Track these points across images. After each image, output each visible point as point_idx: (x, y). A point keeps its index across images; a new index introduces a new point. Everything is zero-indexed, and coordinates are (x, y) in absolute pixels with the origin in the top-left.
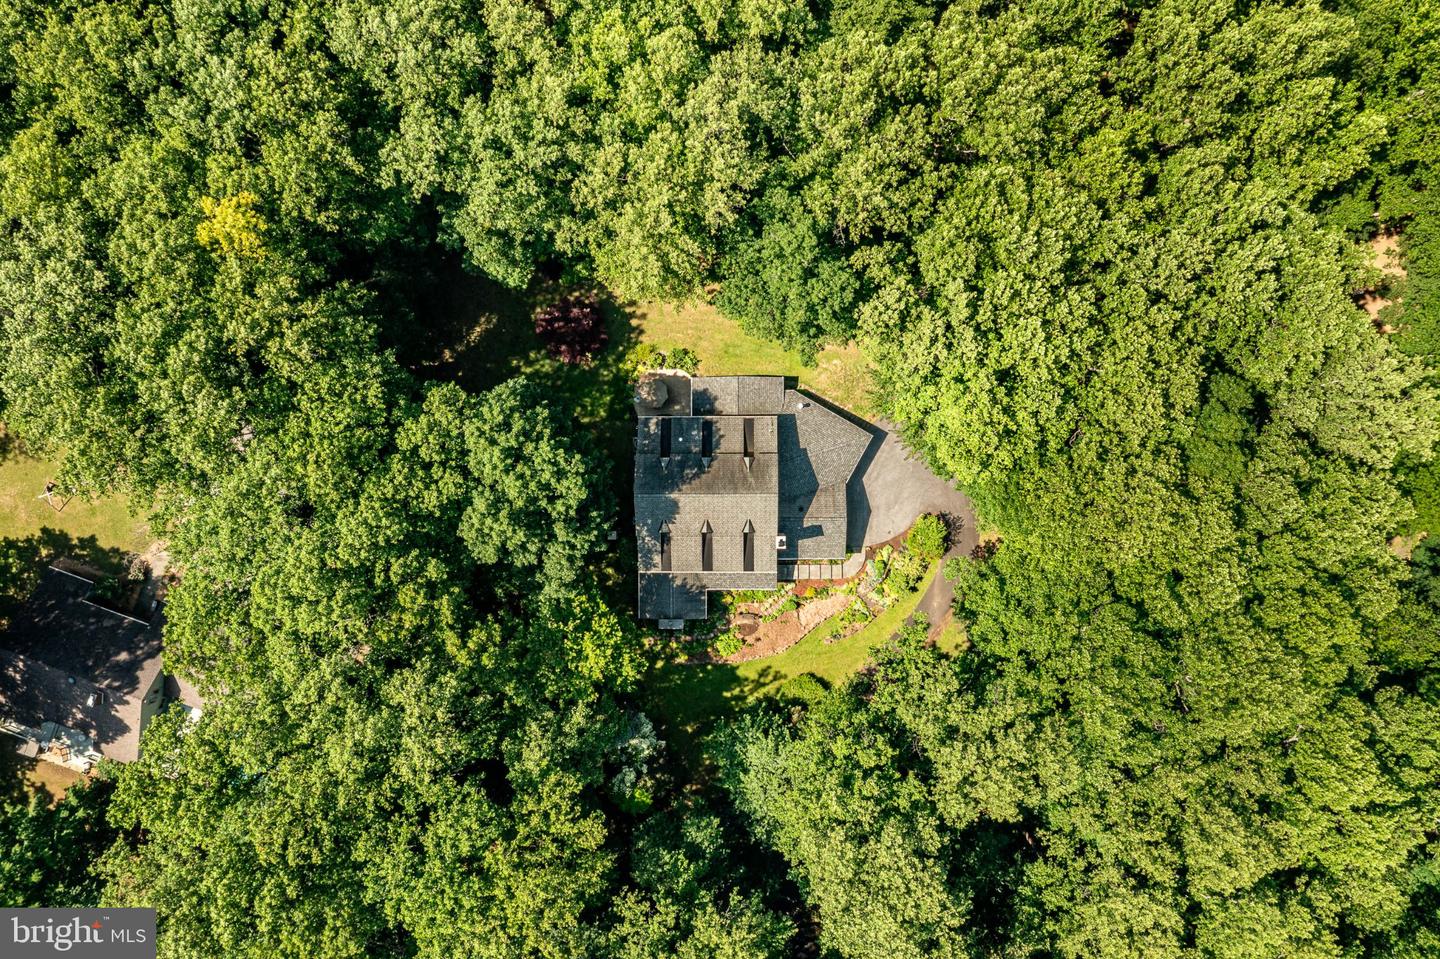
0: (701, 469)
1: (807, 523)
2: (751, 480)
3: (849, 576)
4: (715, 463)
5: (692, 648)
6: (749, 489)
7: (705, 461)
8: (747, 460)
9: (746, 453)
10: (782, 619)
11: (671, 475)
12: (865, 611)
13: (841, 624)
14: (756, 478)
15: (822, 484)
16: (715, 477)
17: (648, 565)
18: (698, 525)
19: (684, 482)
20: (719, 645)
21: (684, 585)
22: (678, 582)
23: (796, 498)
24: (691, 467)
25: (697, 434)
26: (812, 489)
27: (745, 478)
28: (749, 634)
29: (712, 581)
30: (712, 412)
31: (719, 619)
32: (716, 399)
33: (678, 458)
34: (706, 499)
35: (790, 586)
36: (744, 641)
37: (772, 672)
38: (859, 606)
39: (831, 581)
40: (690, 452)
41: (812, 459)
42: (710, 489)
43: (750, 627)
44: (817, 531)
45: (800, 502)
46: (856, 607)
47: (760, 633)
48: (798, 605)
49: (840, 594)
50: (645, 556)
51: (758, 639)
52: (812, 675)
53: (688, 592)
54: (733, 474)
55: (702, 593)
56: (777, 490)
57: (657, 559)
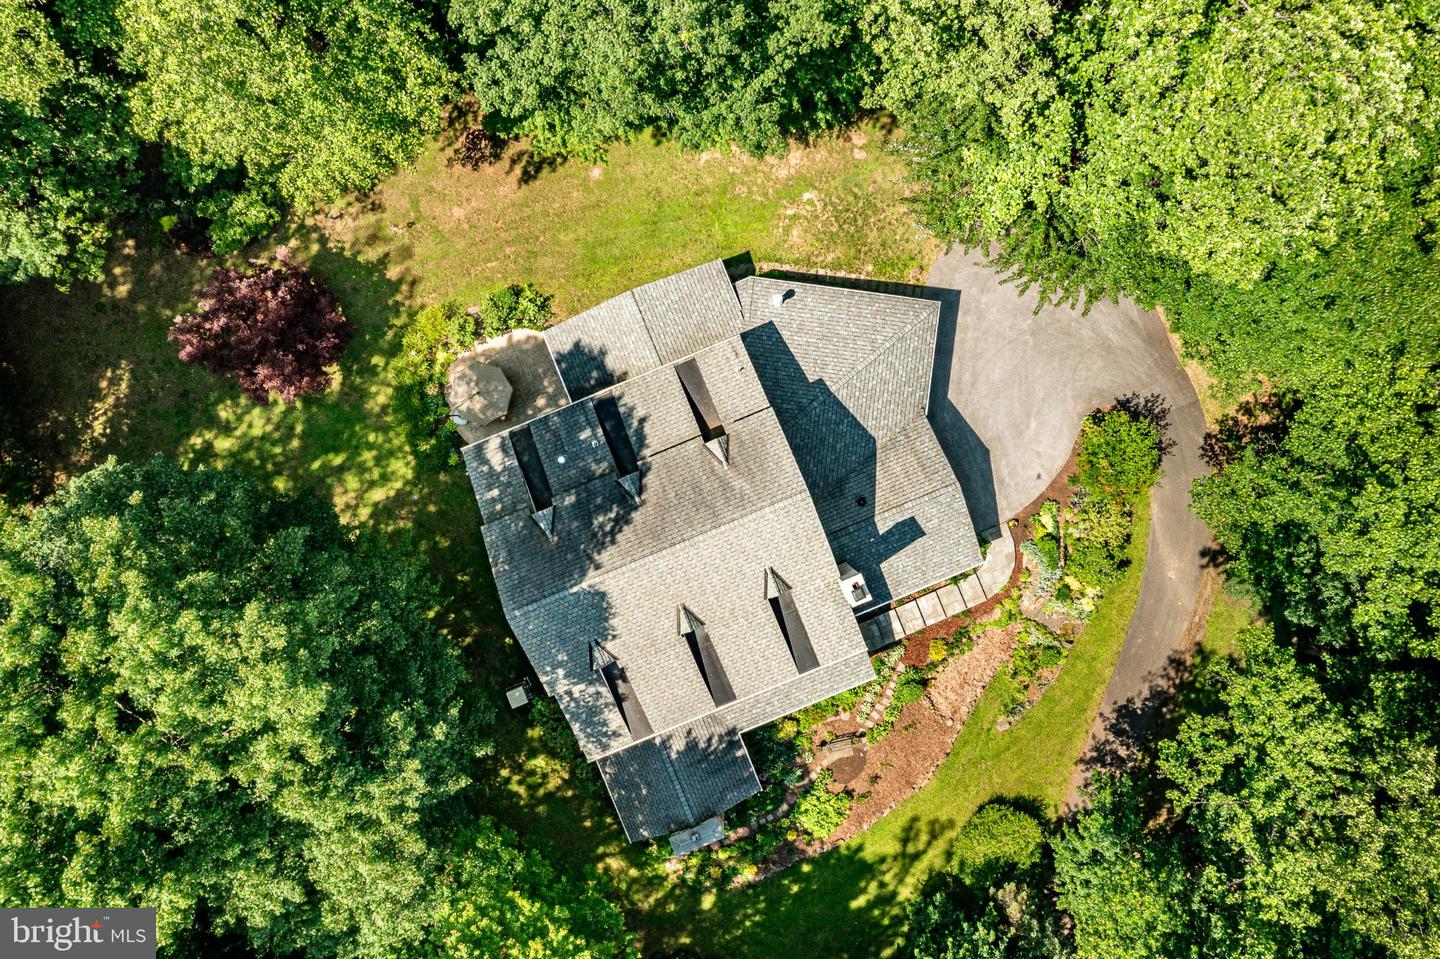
0: (627, 505)
1: (884, 524)
2: (738, 483)
3: (997, 590)
4: (650, 480)
5: (757, 848)
6: (743, 504)
7: (627, 483)
8: (713, 445)
9: (707, 434)
10: (905, 724)
11: (568, 544)
12: (1048, 641)
13: (1015, 684)
14: (750, 476)
15: (881, 437)
16: (663, 509)
17: (602, 737)
18: (669, 624)
19: (601, 546)
20: (807, 822)
21: (692, 746)
22: (678, 745)
23: (841, 483)
24: (604, 509)
25: (591, 435)
26: (864, 453)
27: (725, 486)
28: (855, 774)
29: (744, 715)
30: (608, 379)
31: (786, 772)
32: (603, 353)
33: (570, 500)
34: (662, 561)
35: (894, 656)
36: (849, 793)
37: (923, 826)
38: (1035, 637)
39: (968, 613)
40: (591, 478)
41: (842, 395)
42: (660, 538)
43: (848, 761)
44: (909, 531)
45: (853, 487)
46: (1031, 640)
47: (874, 766)
48: (924, 683)
49: (991, 629)
50: (587, 723)
51: (875, 779)
52: (999, 800)
53: (706, 754)
54: (696, 487)
55: (733, 745)
56: (800, 482)
57: (614, 719)
